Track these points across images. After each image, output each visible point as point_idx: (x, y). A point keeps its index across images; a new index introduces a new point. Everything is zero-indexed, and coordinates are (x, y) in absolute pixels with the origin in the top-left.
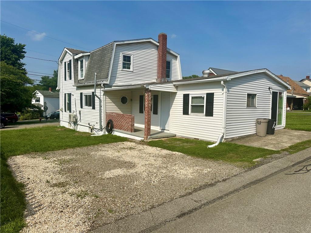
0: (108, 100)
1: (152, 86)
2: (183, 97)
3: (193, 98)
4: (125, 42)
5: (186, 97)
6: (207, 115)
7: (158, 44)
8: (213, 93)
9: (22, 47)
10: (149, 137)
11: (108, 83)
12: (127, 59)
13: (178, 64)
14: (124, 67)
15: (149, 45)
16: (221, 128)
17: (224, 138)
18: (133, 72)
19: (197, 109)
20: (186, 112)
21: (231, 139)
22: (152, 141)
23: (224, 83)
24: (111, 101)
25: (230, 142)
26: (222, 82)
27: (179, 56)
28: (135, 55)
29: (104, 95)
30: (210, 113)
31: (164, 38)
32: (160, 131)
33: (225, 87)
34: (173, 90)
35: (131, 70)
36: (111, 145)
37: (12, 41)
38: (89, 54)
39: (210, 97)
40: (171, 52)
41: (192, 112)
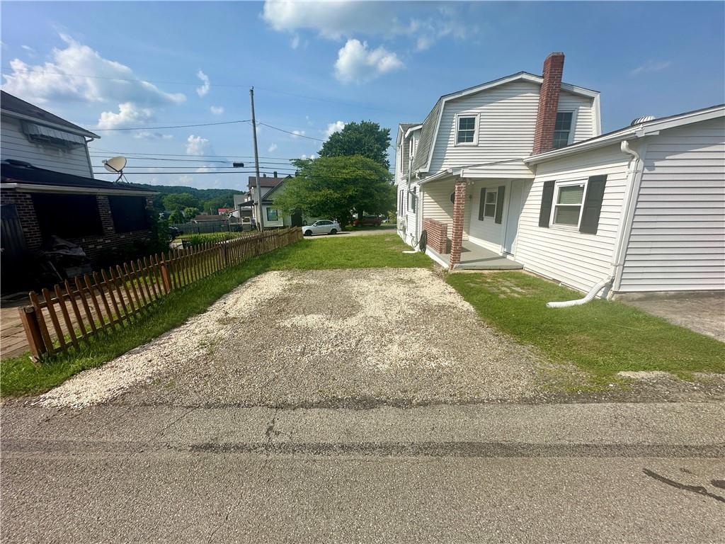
0: (428, 198)
1: (466, 171)
2: (542, 189)
3: (562, 189)
4: (464, 94)
5: (549, 186)
6: (583, 230)
7: (541, 81)
8: (606, 176)
9: (386, 132)
10: (455, 265)
11: (427, 170)
12: (467, 124)
14: (460, 140)
15: (520, 87)
16: (609, 265)
17: (613, 289)
18: (477, 146)
19: (566, 215)
20: (544, 222)
23: (630, 147)
24: (432, 201)
26: (624, 145)
27: (597, 97)
28: (483, 114)
29: (420, 191)
30: (590, 226)
31: (556, 63)
32: (501, 255)
33: (633, 157)
34: (526, 174)
35: (475, 142)
37: (377, 127)
38: (420, 127)
39: (598, 184)
40: (577, 90)
41: (557, 221)
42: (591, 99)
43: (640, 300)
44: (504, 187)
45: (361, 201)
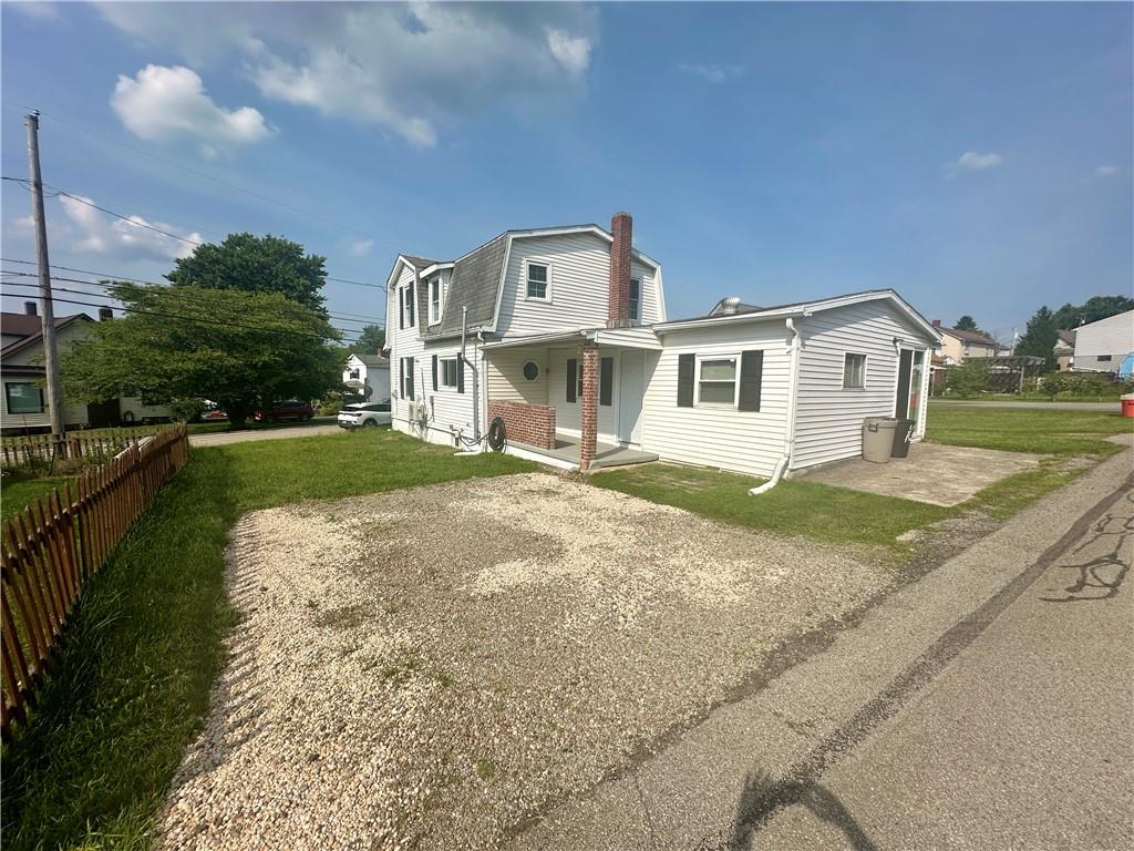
0: (494, 371)
1: (601, 334)
2: (677, 362)
3: (704, 364)
4: (535, 234)
5: (686, 362)
6: (742, 408)
7: (611, 239)
8: (762, 351)
9: (318, 262)
10: (592, 462)
11: (493, 329)
12: (538, 273)
13: (656, 285)
14: (531, 293)
15: (591, 240)
16: (782, 443)
17: (790, 467)
18: (551, 304)
19: (717, 392)
20: (685, 399)
21: (804, 471)
22: (601, 473)
23: (794, 324)
24: (500, 374)
25: (804, 479)
26: (789, 322)
27: (659, 269)
28: (557, 264)
29: (483, 359)
30: (751, 401)
31: (624, 224)
32: (618, 445)
33: (795, 335)
34: (654, 345)
35: (548, 298)
36: (500, 481)
37: (299, 251)
38: (451, 265)
39: (753, 361)
40: (641, 257)
41: (702, 399)
42: (653, 270)
43: (805, 475)
44: (611, 359)
45: (287, 374)
